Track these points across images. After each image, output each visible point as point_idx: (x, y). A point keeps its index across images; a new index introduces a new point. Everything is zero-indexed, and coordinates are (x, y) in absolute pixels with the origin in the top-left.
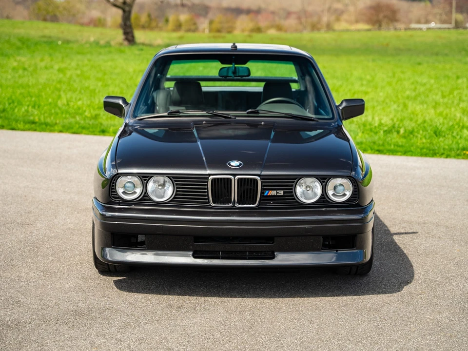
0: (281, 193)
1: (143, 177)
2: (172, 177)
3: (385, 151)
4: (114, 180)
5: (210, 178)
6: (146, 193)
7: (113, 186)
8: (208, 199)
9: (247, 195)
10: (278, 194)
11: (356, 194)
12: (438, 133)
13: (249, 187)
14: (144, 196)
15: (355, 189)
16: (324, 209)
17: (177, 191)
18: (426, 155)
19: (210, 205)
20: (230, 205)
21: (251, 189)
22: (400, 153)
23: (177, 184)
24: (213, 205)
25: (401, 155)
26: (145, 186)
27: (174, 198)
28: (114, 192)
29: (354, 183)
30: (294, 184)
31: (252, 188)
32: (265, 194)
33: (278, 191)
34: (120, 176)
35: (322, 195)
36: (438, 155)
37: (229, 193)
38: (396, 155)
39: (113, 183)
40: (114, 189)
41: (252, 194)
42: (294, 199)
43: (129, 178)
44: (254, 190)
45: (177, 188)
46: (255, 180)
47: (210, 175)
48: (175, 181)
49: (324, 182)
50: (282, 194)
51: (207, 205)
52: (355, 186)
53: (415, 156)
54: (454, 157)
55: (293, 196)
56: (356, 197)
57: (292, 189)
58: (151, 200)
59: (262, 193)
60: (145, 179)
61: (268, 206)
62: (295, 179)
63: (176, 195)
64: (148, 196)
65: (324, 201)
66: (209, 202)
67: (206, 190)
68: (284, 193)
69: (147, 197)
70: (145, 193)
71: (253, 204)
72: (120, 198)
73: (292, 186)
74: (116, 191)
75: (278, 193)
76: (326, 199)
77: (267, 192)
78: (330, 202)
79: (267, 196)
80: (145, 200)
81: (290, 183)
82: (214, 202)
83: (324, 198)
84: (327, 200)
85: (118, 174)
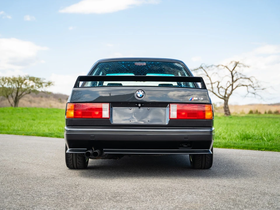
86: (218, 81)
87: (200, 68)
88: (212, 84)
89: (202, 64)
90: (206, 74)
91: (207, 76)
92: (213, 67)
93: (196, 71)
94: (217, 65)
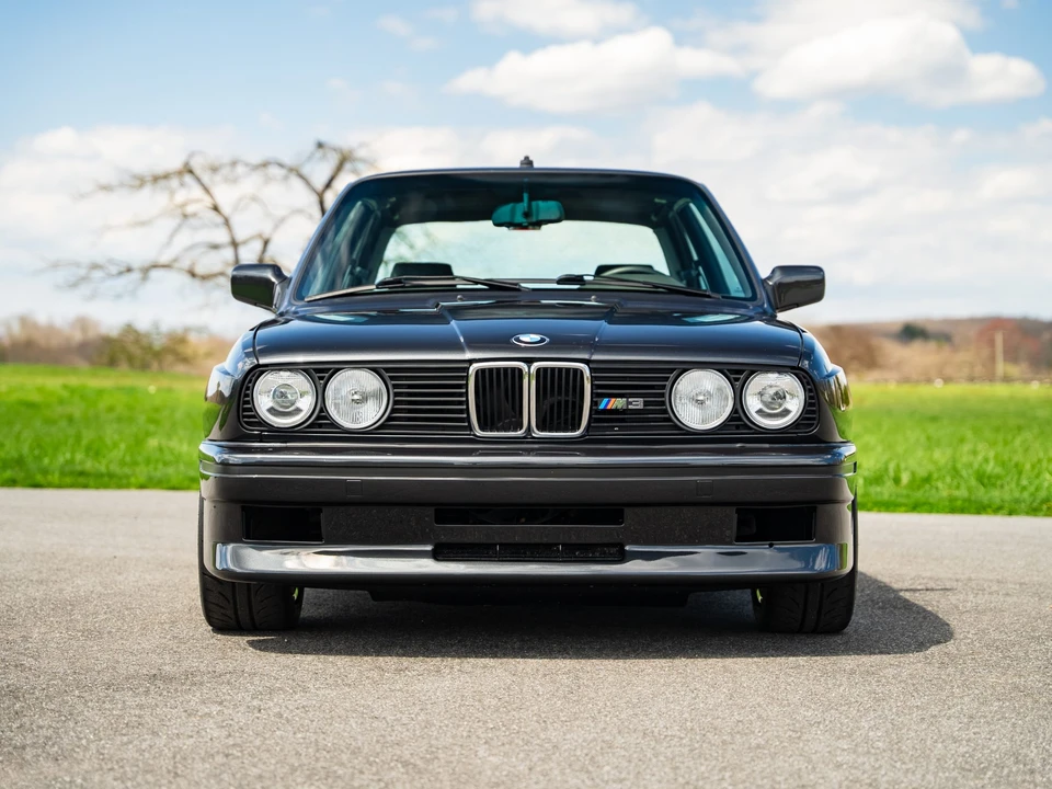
0: (638, 403)
1: (317, 371)
2: (384, 369)
3: (870, 505)
4: (250, 382)
5: (471, 368)
6: (323, 409)
7: (247, 395)
8: (468, 419)
9: (559, 417)
10: (630, 407)
11: (813, 412)
12: (986, 481)
13: (563, 398)
14: (318, 418)
15: (811, 398)
16: (738, 445)
17: (396, 403)
18: (962, 511)
19: (475, 435)
20: (519, 433)
21: (567, 402)
22: (904, 509)
23: (395, 386)
24: (479, 433)
25: (906, 512)
26: (321, 395)
27: (389, 419)
28: (250, 410)
29: (808, 384)
30: (668, 384)
31: (570, 398)
32: (602, 407)
33: (630, 400)
34: (263, 372)
35: (735, 410)
36: (989, 510)
37: (517, 409)
38: (894, 511)
39: (248, 388)
40: (248, 402)
41: (570, 416)
42: (669, 420)
43: (285, 377)
44: (574, 403)
45: (396, 394)
46: (578, 373)
47: (471, 361)
48: (392, 378)
49: (737, 380)
50: (641, 407)
51: (464, 434)
52: (810, 391)
53: (938, 512)
54: (1027, 513)
55: (665, 412)
56: (814, 419)
57: (663, 395)
58: (334, 425)
59: (594, 403)
60: (321, 375)
61: (609, 435)
62: (672, 371)
63: (393, 411)
64: (328, 417)
65: (738, 427)
66: (470, 428)
67: (464, 399)
68: (646, 404)
69: (325, 418)
70: (321, 411)
71: (574, 430)
72: (262, 423)
73: (664, 387)
74: (253, 409)
75: (631, 403)
76: (741, 420)
77: (606, 400)
78: (751, 429)
79: (605, 411)
80: (320, 426)
81: (657, 382)
82: (482, 429)
83: (740, 419)
84: (746, 424)
85: (259, 366)
86: (260, 236)
87: (180, 173)
88: (235, 244)
89: (192, 155)
90: (208, 202)
91: (216, 208)
92: (240, 169)
93: (162, 183)
94: (256, 159)
